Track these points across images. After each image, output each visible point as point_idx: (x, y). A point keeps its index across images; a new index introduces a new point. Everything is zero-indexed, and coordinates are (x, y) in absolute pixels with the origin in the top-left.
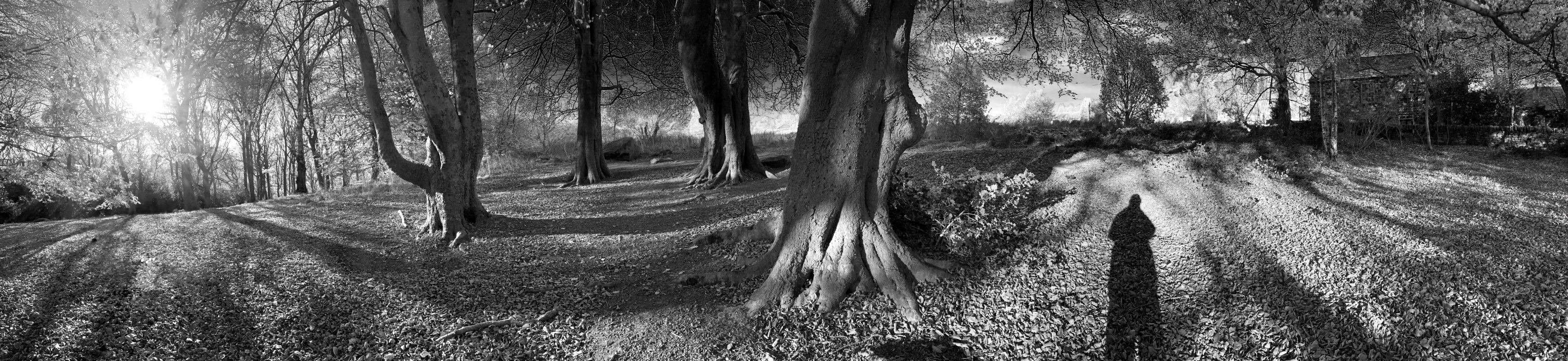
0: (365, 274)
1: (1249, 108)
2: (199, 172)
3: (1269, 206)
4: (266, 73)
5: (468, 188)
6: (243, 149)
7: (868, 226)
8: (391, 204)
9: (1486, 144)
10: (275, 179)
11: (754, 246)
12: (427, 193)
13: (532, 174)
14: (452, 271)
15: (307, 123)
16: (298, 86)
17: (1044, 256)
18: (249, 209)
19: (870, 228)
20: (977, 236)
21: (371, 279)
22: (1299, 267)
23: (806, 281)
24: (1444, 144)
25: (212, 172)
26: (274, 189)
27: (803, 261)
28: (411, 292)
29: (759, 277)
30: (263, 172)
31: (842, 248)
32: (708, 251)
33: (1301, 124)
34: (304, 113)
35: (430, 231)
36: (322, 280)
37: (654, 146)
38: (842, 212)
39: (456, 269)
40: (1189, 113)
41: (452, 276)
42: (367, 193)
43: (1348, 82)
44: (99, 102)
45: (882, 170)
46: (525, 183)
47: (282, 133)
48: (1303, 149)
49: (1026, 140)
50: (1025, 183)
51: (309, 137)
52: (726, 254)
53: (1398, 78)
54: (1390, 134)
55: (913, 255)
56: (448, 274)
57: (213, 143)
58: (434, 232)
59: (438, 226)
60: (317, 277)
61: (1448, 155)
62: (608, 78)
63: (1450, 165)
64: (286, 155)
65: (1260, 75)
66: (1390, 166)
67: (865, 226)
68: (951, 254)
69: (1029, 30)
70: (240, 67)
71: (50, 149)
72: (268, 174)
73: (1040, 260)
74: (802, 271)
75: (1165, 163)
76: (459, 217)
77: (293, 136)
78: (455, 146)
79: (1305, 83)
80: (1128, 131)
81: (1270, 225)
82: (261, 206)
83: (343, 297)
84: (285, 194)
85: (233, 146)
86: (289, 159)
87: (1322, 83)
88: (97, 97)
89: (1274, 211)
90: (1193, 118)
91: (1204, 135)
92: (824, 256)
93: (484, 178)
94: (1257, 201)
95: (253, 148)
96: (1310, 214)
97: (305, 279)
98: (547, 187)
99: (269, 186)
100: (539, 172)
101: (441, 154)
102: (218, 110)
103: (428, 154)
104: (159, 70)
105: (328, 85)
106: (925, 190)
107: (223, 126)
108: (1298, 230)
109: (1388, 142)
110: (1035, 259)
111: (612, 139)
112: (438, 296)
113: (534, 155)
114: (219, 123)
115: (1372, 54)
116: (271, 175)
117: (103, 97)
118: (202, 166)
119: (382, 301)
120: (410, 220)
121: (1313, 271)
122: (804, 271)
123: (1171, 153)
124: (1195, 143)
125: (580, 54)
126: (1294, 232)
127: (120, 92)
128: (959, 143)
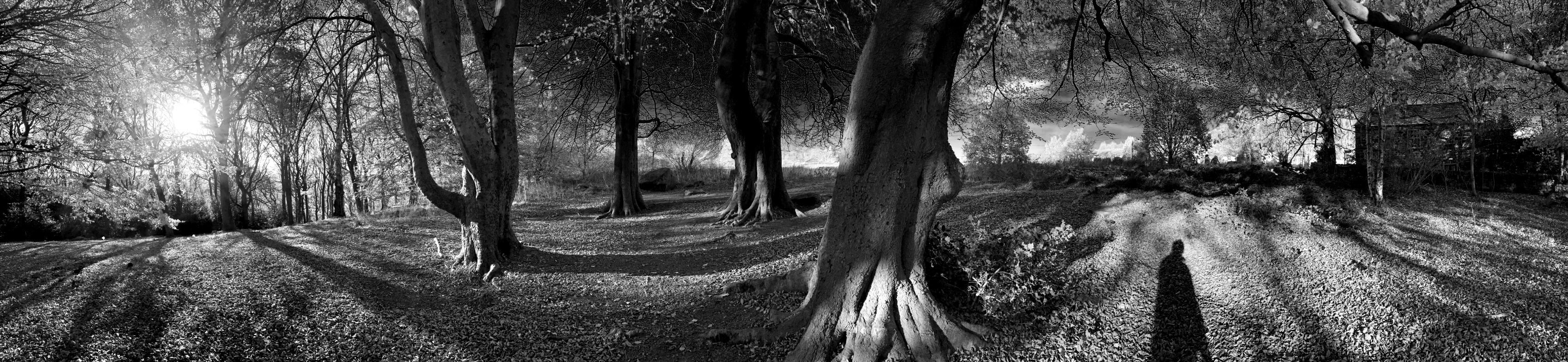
0: (398, 311)
1: (1294, 151)
2: (238, 191)
3: (1312, 259)
4: (305, 96)
5: (503, 218)
6: (282, 170)
7: (903, 286)
8: (428, 230)
9: (1535, 192)
10: (314, 200)
11: (787, 298)
12: (462, 223)
13: (570, 203)
14: (484, 308)
15: (345, 146)
16: (337, 110)
17: (1082, 322)
18: (284, 232)
19: (906, 288)
20: (1012, 299)
21: (403, 317)
22: (1342, 338)
23: (838, 345)
24: (1490, 191)
25: (250, 192)
26: (313, 211)
27: (836, 322)
28: (443, 333)
29: (792, 336)
30: (301, 194)
31: (876, 309)
32: (740, 301)
33: (1347, 167)
34: (343, 136)
35: (465, 262)
36: (354, 316)
37: (690, 176)
38: (877, 270)
39: (489, 306)
40: (1233, 153)
41: (485, 314)
42: (404, 219)
43: (1394, 129)
44: (139, 124)
45: (919, 228)
46: (561, 212)
47: (321, 156)
48: (1348, 194)
49: (1067, 180)
50: (1063, 236)
51: (348, 159)
52: (758, 306)
53: (1444, 126)
54: (1437, 180)
55: (950, 319)
56: (481, 312)
57: (252, 163)
58: (468, 264)
59: (473, 258)
60: (349, 313)
61: (1495, 202)
62: (647, 110)
63: (1497, 214)
64: (325, 177)
65: (1306, 120)
66: (1437, 212)
67: (901, 285)
68: (987, 316)
69: (1069, 75)
70: (280, 91)
71: (90, 169)
72: (306, 196)
73: (1079, 328)
74: (835, 333)
75: (1207, 207)
76: (493, 248)
77: (332, 159)
78: (491, 175)
79: (1350, 128)
80: (1170, 173)
81: (1312, 283)
82: (298, 231)
83: (373, 338)
84: (323, 218)
85: (271, 168)
86: (327, 181)
87: (1369, 130)
88: (137, 120)
89: (1317, 265)
90: (1238, 158)
91: (1247, 179)
92: (858, 317)
93: (520, 204)
94: (1299, 253)
95: (292, 169)
96: (1354, 269)
97: (337, 314)
98: (582, 218)
99: (307, 207)
100: (576, 202)
101: (477, 183)
102: (258, 132)
103: (464, 183)
104: (197, 94)
105: (368, 109)
106: (963, 246)
107: (262, 147)
108: (1342, 289)
109: (1433, 188)
110: (1072, 325)
111: (649, 169)
112: (470, 338)
113: (573, 182)
114: (258, 145)
115: (1419, 102)
116: (309, 196)
117: (142, 119)
118: (240, 185)
119: (414, 344)
120: (446, 249)
121: (1357, 344)
122: (837, 334)
123: (1213, 196)
124: (1238, 186)
125: (618, 89)
126: (1337, 292)
127: (158, 115)
128: (1000, 185)
